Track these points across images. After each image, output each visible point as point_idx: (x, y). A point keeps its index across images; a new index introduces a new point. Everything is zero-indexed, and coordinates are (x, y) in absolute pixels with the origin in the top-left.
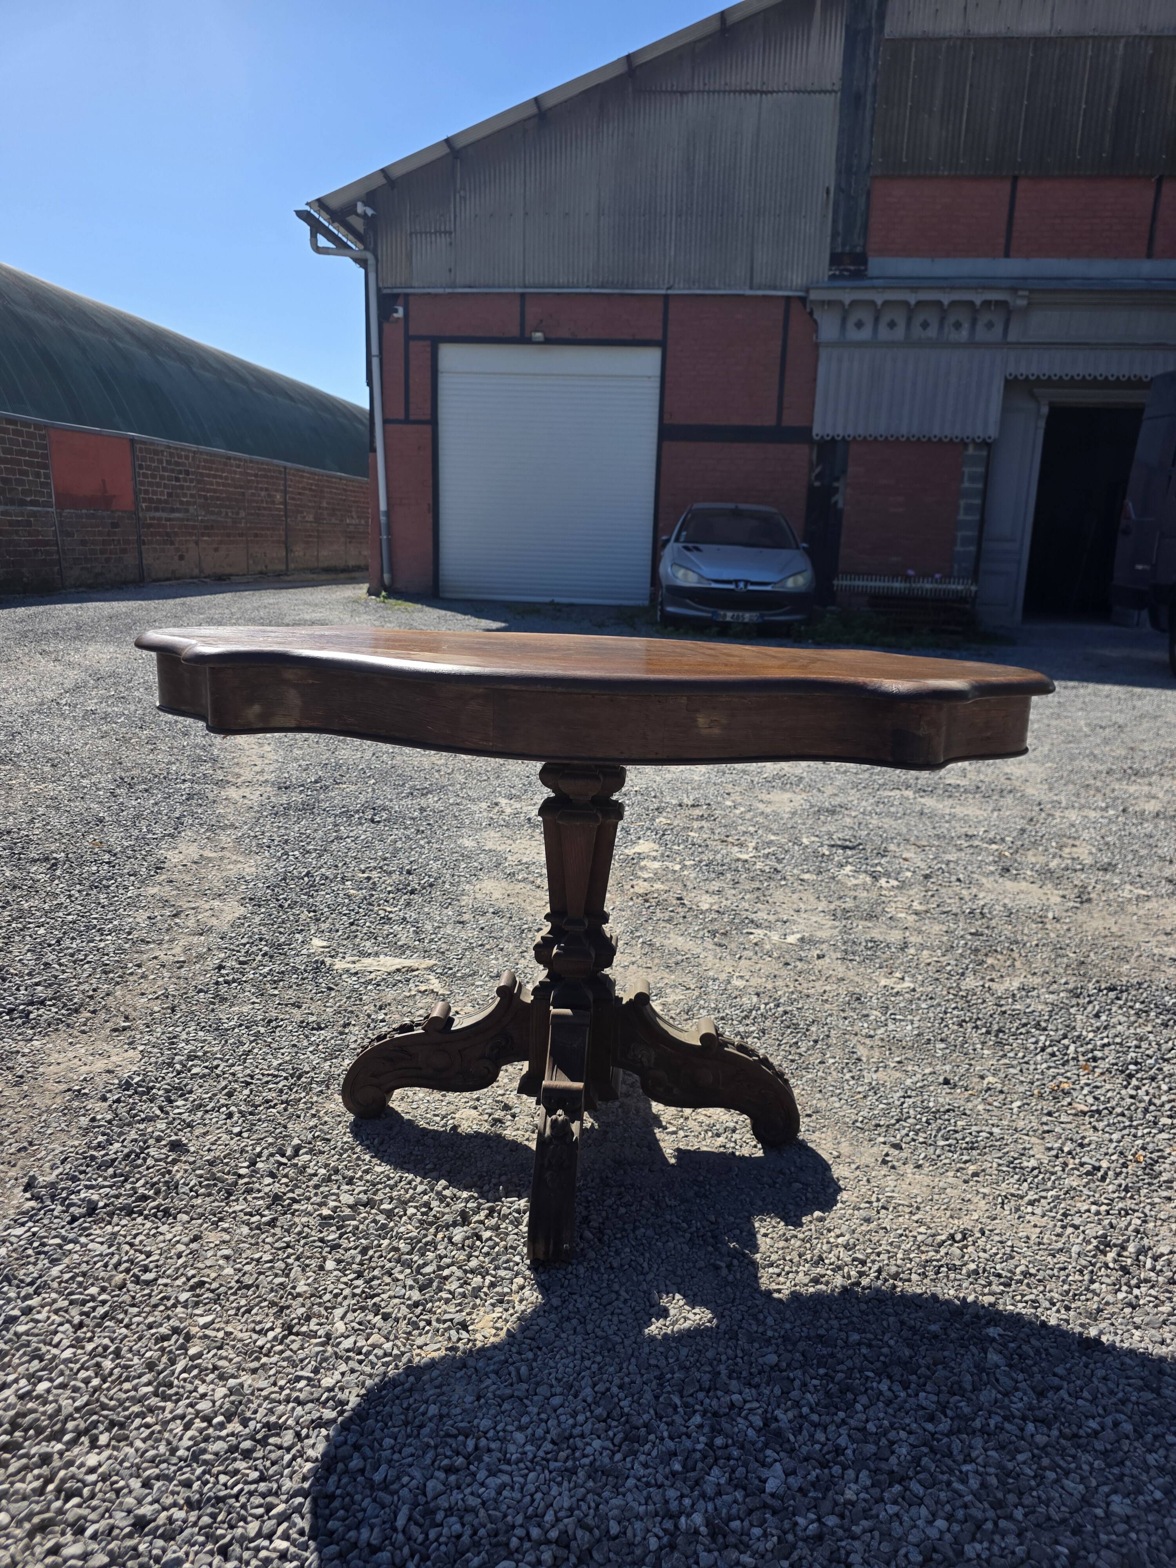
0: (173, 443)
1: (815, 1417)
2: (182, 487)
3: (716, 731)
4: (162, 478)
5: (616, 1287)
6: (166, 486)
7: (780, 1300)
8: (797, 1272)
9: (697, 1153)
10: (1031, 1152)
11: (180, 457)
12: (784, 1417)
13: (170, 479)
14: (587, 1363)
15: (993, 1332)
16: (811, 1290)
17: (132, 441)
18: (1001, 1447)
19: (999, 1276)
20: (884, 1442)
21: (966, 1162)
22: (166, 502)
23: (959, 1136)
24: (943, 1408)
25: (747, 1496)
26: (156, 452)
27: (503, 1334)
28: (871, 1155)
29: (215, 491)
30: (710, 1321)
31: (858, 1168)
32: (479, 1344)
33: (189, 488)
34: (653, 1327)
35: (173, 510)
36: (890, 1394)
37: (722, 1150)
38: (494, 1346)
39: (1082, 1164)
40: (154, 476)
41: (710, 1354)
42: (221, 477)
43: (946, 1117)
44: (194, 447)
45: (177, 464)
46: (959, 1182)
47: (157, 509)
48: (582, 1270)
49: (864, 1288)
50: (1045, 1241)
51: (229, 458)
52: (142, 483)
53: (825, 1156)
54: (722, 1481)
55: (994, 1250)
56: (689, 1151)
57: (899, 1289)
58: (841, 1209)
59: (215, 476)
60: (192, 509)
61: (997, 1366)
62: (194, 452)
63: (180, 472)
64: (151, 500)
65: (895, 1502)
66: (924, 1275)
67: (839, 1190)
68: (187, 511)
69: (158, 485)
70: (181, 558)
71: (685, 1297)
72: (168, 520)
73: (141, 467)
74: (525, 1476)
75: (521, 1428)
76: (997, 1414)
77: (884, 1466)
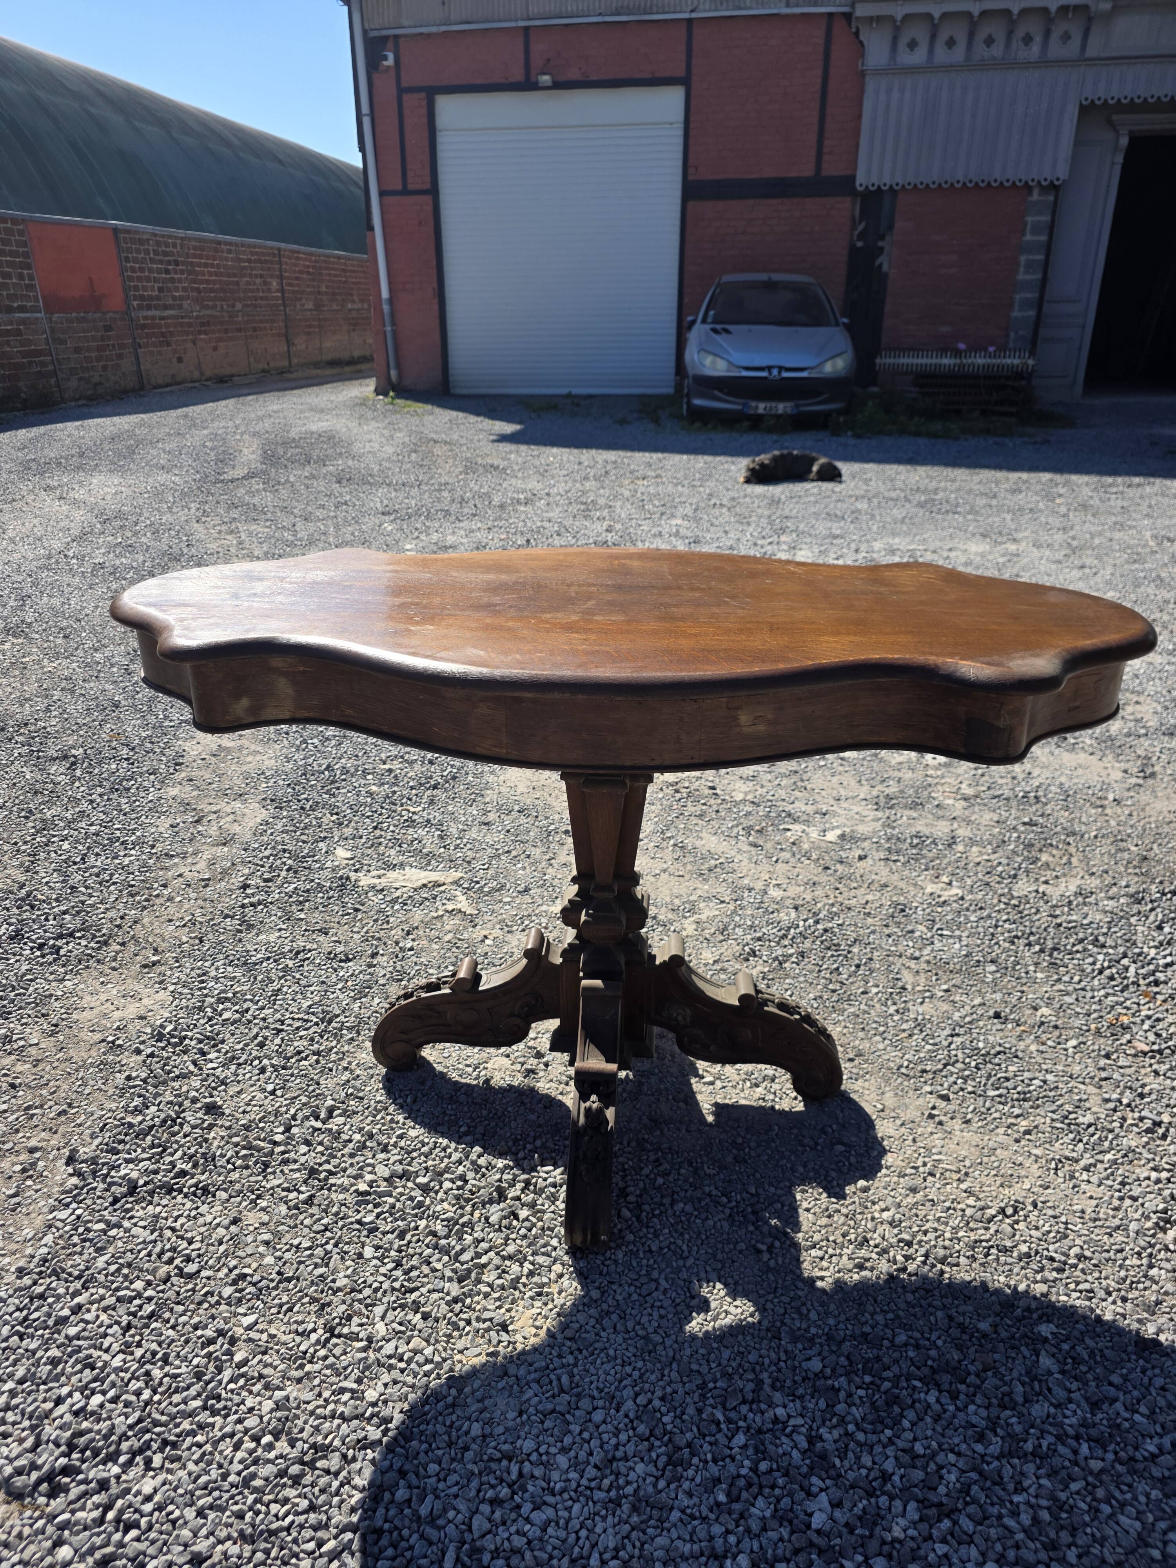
0: (158, 230)
1: (861, 1437)
2: (172, 280)
3: (761, 728)
4: (151, 270)
5: (655, 1275)
6: (156, 280)
7: (823, 1291)
8: (841, 1255)
9: (735, 1107)
10: (1087, 1105)
11: (167, 245)
12: (829, 1436)
13: (159, 271)
14: (628, 1369)
15: (1046, 1329)
16: (856, 1277)
17: (115, 230)
18: (1053, 1474)
19: (1052, 1259)
20: (932, 1467)
21: (1017, 1116)
22: (158, 298)
23: (1009, 1084)
24: (993, 1425)
25: (792, 1532)
26: (141, 242)
27: (543, 1333)
28: (918, 1108)
29: (208, 282)
30: (752, 1315)
31: (903, 1124)
32: (520, 1347)
33: (180, 281)
34: (694, 1323)
35: (166, 307)
36: (937, 1407)
37: (761, 1103)
38: (535, 1349)
39: (1141, 1119)
40: (142, 270)
41: (752, 1358)
42: (212, 266)
43: (997, 1061)
44: (181, 233)
45: (166, 254)
46: (1009, 1141)
47: (149, 308)
48: (620, 1255)
49: (910, 1275)
50: (1101, 1216)
51: (219, 243)
52: (131, 279)
53: (868, 1109)
54: (768, 1514)
56: (727, 1105)
57: (947, 1276)
58: (886, 1176)
59: (206, 265)
60: (186, 304)
61: (1050, 1373)
62: (182, 239)
63: (169, 263)
64: (142, 298)
65: (944, 1541)
66: (973, 1258)
67: (884, 1152)
68: (180, 307)
69: (148, 279)
70: (180, 360)
71: (726, 1285)
72: (162, 318)
73: (127, 259)
74: (569, 1509)
75: (564, 1450)
76: (1049, 1433)
77: (932, 1497)
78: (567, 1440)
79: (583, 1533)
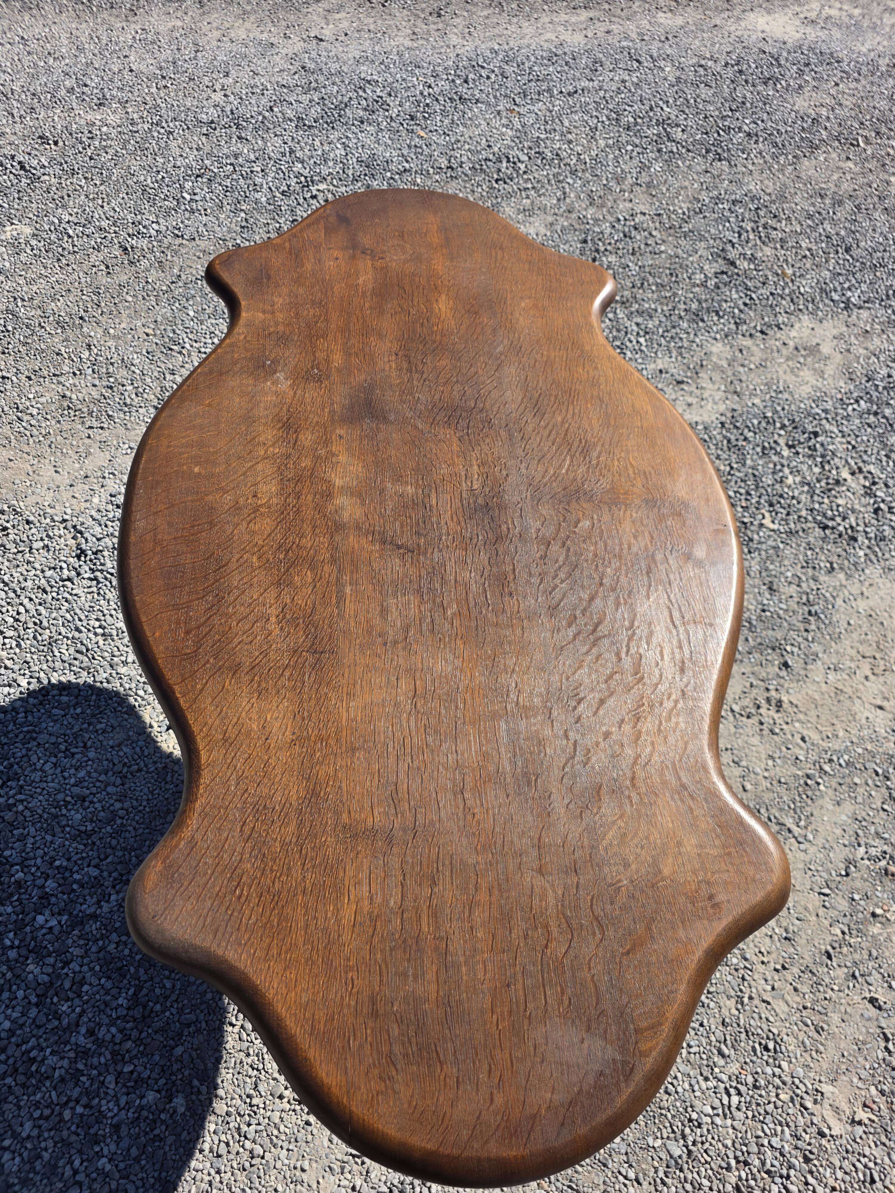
1: (94, 949)
12: (93, 927)
14: (145, 803)
15: (179, 1102)
20: (70, 994)
24: (100, 1043)
25: (35, 904)
27: (169, 751)
36: (114, 1004)
38: (159, 748)
54: (47, 890)
55: (282, 1128)
61: (142, 1097)
74: (53, 781)
75: (89, 773)
76: (91, 1085)
77: (51, 992)
78: (94, 775)
79: (39, 790)
